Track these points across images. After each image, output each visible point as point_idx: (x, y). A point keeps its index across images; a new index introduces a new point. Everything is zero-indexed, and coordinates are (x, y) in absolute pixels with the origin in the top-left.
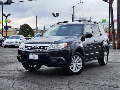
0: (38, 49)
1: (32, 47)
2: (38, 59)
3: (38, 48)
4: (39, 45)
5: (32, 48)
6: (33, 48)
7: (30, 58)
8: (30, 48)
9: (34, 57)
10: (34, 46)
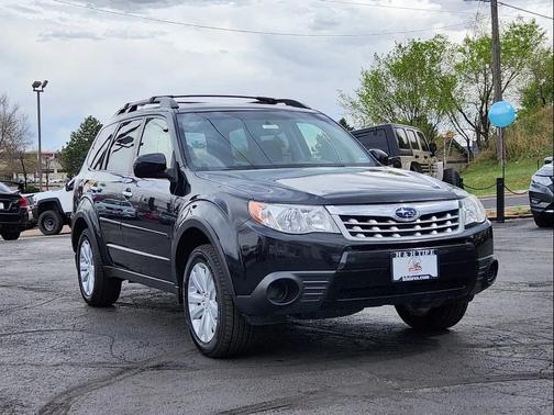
0: (418, 228)
1: (387, 219)
2: (435, 274)
3: (419, 221)
6: (392, 223)
7: (396, 277)
8: (379, 226)
9: (417, 266)
10: (400, 215)
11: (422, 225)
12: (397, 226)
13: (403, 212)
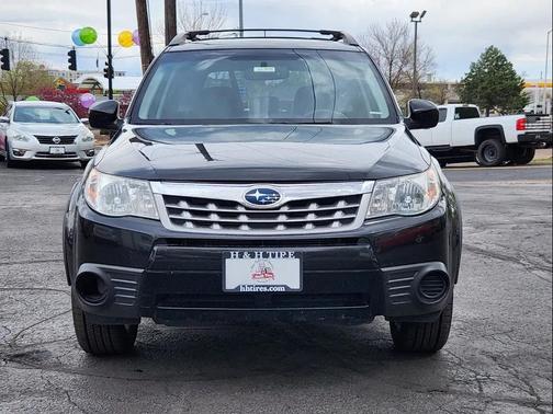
1: (234, 204)
2: (295, 285)
3: (285, 209)
4: (289, 193)
5: (236, 215)
6: (240, 209)
7: (230, 285)
8: (219, 214)
10: (252, 200)
11: (290, 215)
12: (248, 215)
13: (257, 195)
